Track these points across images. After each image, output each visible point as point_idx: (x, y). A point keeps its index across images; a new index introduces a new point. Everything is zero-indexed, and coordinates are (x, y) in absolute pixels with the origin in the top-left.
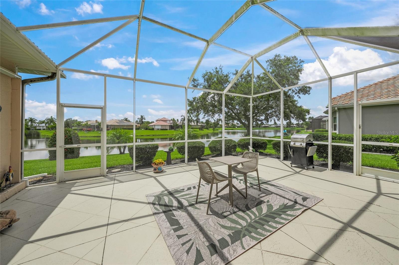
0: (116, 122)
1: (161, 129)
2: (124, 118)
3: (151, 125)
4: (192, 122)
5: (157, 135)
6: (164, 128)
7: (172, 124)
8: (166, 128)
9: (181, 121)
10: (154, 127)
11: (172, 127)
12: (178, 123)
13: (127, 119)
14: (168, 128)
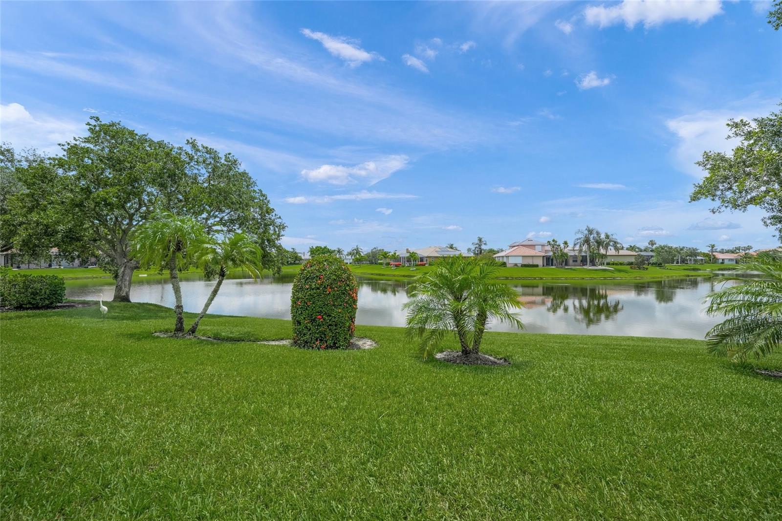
0: (436, 251)
1: (524, 266)
2: (448, 244)
3: (498, 257)
4: (609, 248)
5: (516, 278)
6: (529, 261)
7: (551, 254)
8: (535, 263)
9: (575, 245)
10: (505, 261)
11: (549, 261)
12: (566, 251)
13: (452, 245)
14: (539, 262)
